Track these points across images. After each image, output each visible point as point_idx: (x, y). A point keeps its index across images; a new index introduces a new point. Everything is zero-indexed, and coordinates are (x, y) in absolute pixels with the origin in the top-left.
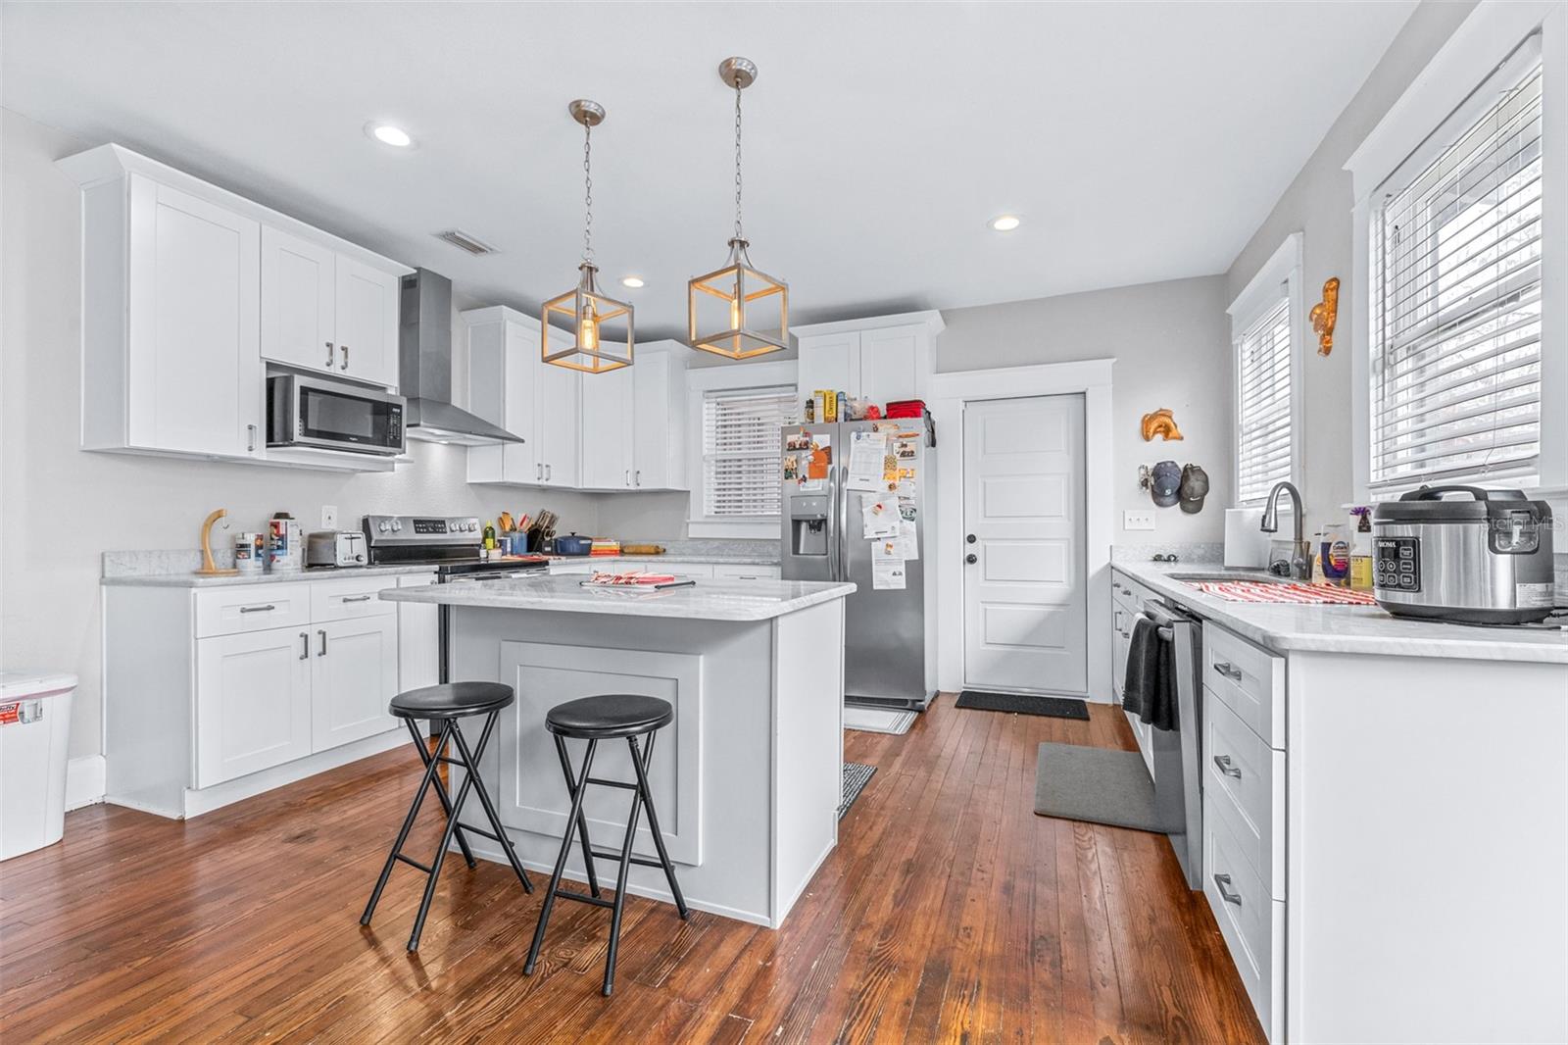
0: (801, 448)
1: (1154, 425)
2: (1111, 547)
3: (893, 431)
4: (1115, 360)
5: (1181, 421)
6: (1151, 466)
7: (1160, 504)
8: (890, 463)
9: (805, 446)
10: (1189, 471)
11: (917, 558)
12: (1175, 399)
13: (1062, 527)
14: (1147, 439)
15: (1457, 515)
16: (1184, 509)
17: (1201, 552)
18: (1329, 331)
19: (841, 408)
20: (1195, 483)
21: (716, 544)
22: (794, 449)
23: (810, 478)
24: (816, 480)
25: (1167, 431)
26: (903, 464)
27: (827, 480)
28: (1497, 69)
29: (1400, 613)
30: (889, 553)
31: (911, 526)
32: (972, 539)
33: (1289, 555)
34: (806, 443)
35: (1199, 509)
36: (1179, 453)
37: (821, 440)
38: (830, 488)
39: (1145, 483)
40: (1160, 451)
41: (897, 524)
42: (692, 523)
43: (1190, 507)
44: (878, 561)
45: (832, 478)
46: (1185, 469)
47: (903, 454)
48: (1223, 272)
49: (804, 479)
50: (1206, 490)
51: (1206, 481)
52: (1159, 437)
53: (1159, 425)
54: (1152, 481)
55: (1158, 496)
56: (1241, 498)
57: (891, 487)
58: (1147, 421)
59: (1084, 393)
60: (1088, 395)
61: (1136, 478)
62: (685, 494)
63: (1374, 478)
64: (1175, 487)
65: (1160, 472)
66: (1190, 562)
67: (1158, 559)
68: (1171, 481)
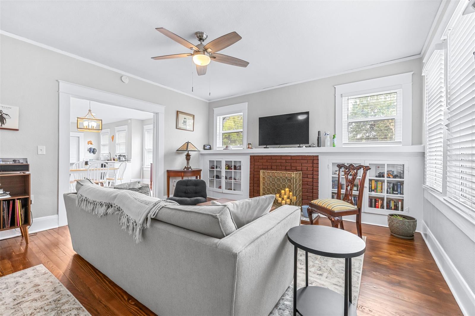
1: (89, 143)
4: (84, 134)
5: (93, 142)
6: (89, 148)
7: (90, 153)
10: (94, 149)
12: (92, 139)
14: (88, 144)
15: (122, 156)
16: (93, 154)
18: (113, 140)
20: (95, 150)
25: (91, 144)
29: (119, 161)
33: (109, 159)
35: (95, 154)
36: (93, 147)
39: (88, 150)
40: (90, 146)
50: (96, 151)
52: (90, 144)
53: (90, 143)
55: (90, 152)
56: (101, 153)
58: (88, 142)
59: (79, 137)
60: (80, 138)
61: (87, 149)
63: (117, 153)
64: (92, 151)
65: (90, 149)
66: (94, 160)
67: (90, 160)
68: (93, 150)
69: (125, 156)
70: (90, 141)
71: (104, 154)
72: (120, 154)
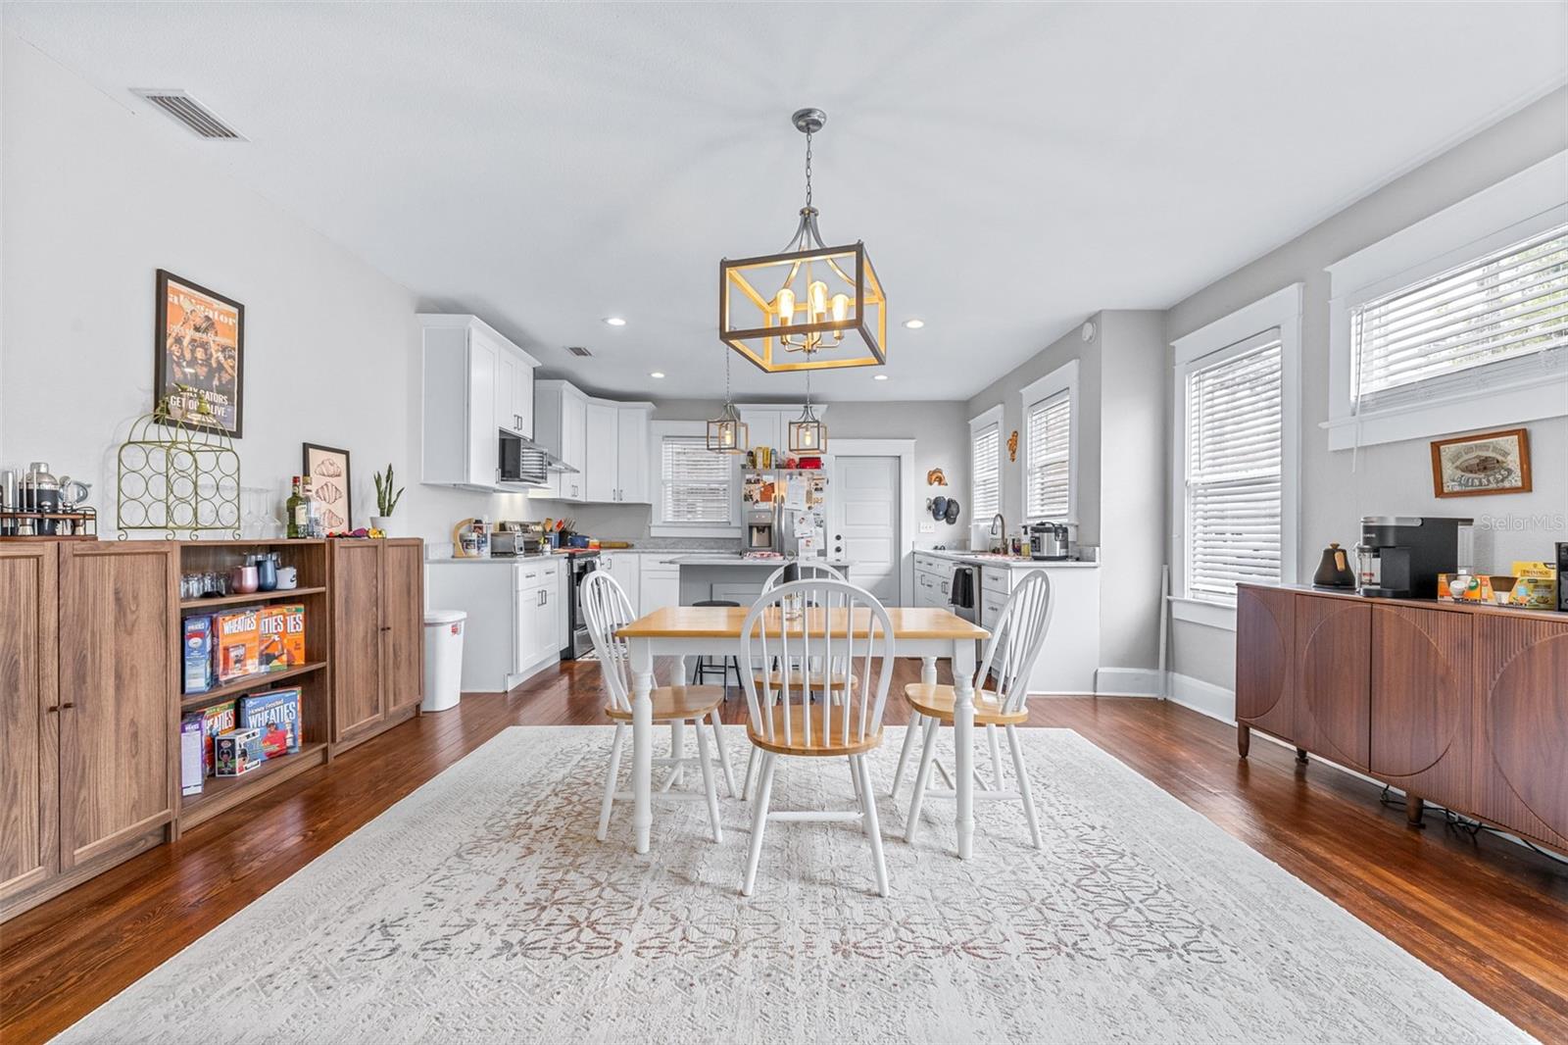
0: (755, 483)
1: (934, 477)
2: (914, 540)
3: (810, 476)
4: (916, 440)
5: (947, 475)
6: (933, 498)
7: (937, 519)
8: (809, 493)
9: (757, 481)
10: (950, 502)
11: (823, 548)
12: (944, 463)
13: (888, 532)
14: (931, 484)
15: (1048, 530)
16: (948, 522)
17: (955, 544)
18: (1014, 452)
19: (773, 458)
20: (953, 508)
21: (674, 540)
22: (751, 483)
23: (762, 500)
24: (765, 503)
25: (940, 480)
26: (816, 495)
27: (772, 503)
29: (1036, 559)
30: (808, 545)
31: (820, 530)
32: (838, 538)
33: (999, 545)
34: (758, 480)
35: (954, 523)
36: (946, 492)
37: (768, 479)
38: (774, 507)
39: (929, 508)
40: (936, 491)
41: (812, 529)
42: (654, 526)
43: (951, 520)
44: (802, 550)
45: (775, 501)
46: (949, 501)
47: (816, 489)
48: (965, 399)
49: (757, 502)
50: (958, 512)
51: (958, 508)
52: (936, 483)
53: (936, 477)
54: (933, 507)
55: (936, 515)
56: (976, 517)
57: (810, 508)
58: (931, 474)
59: (899, 457)
60: (903, 459)
61: (925, 505)
62: (651, 505)
63: (1029, 515)
64: (943, 510)
65: (937, 502)
66: (950, 549)
67: (936, 548)
68: (943, 508)
69: (1065, 531)
70: (934, 472)
71: (983, 526)
72: (1039, 522)
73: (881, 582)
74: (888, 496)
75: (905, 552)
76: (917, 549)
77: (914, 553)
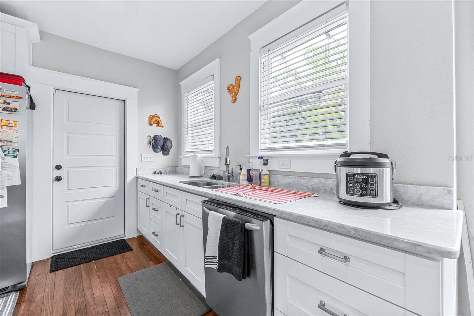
1: (153, 120)
2: (137, 169)
4: (139, 90)
5: (163, 120)
6: (152, 136)
7: (155, 152)
10: (166, 140)
12: (161, 111)
13: (114, 161)
14: (151, 125)
16: (164, 154)
17: (169, 170)
20: (168, 144)
25: (158, 123)
28: (328, 11)
32: (58, 167)
35: (168, 154)
36: (163, 132)
39: (150, 143)
40: (155, 131)
43: (166, 153)
46: (164, 139)
48: (176, 70)
50: (172, 147)
51: (172, 144)
52: (155, 125)
53: (155, 120)
54: (153, 142)
55: (155, 148)
56: (186, 150)
58: (151, 118)
59: (125, 101)
61: (146, 141)
63: (261, 146)
64: (161, 145)
65: (156, 138)
66: (165, 173)
67: (155, 173)
68: (161, 143)
71: (199, 155)
72: (341, 151)
73: (107, 203)
74: (114, 131)
75: (130, 177)
76: (140, 175)
77: (137, 178)
